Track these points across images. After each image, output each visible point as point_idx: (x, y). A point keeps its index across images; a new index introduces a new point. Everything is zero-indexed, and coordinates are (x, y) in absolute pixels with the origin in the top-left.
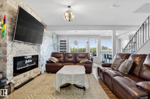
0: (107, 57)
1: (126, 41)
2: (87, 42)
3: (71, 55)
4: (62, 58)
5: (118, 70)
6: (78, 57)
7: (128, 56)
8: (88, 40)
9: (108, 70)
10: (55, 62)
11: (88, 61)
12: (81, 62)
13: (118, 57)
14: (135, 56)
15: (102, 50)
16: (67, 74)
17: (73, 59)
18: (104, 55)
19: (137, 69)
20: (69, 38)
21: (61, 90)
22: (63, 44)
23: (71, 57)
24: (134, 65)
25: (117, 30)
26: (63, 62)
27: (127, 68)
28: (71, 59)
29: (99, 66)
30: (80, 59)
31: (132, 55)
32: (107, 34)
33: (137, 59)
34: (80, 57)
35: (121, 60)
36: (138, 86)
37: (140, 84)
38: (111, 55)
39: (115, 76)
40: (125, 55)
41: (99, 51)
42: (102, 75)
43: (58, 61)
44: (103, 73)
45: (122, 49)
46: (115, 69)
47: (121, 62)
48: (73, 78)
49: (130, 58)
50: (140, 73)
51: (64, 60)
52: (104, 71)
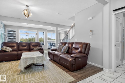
0: (52, 45)
1: (63, 34)
2: (37, 34)
3: (24, 44)
4: (16, 47)
5: (61, 52)
6: (31, 46)
7: (65, 43)
8: (38, 32)
9: (56, 52)
10: (9, 51)
11: (41, 48)
12: (35, 49)
13: (61, 44)
14: (69, 43)
15: (48, 40)
16: (31, 58)
17: (27, 47)
18: (50, 43)
19: (70, 50)
20: (19, 29)
21: (25, 70)
22: (12, 34)
23: (25, 46)
24: (69, 48)
25: (59, 27)
26: (17, 50)
27: (66, 50)
28: (25, 48)
29: (49, 51)
30: (33, 47)
31: (67, 43)
32: (52, 29)
33: (70, 45)
34: (33, 46)
35: (62, 46)
36: (71, 57)
37: (72, 55)
38: (55, 44)
39: (61, 54)
40: (64, 43)
41: (46, 41)
42: (52, 56)
43: (12, 50)
44: (53, 55)
45: (62, 40)
46: (60, 51)
47: (63, 47)
48: (36, 59)
49: (67, 45)
50: (71, 51)
51: (18, 49)
52: (53, 53)
